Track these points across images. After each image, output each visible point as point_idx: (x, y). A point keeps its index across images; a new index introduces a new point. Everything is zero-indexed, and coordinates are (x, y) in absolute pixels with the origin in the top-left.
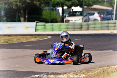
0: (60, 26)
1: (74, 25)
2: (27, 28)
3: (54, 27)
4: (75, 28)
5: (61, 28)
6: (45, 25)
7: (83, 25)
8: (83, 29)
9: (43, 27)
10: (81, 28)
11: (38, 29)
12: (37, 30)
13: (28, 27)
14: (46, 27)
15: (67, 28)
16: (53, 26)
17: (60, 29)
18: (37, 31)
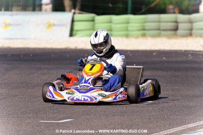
0: (128, 23)
1: (160, 22)
2: (50, 25)
3: (114, 26)
4: (162, 28)
5: (130, 29)
6: (93, 20)
7: (179, 21)
8: (179, 32)
9: (89, 24)
10: (176, 29)
11: (77, 31)
12: (74, 32)
13: (54, 25)
14: (96, 26)
15: (144, 30)
16: (111, 22)
17: (127, 30)
18: (75, 35)
